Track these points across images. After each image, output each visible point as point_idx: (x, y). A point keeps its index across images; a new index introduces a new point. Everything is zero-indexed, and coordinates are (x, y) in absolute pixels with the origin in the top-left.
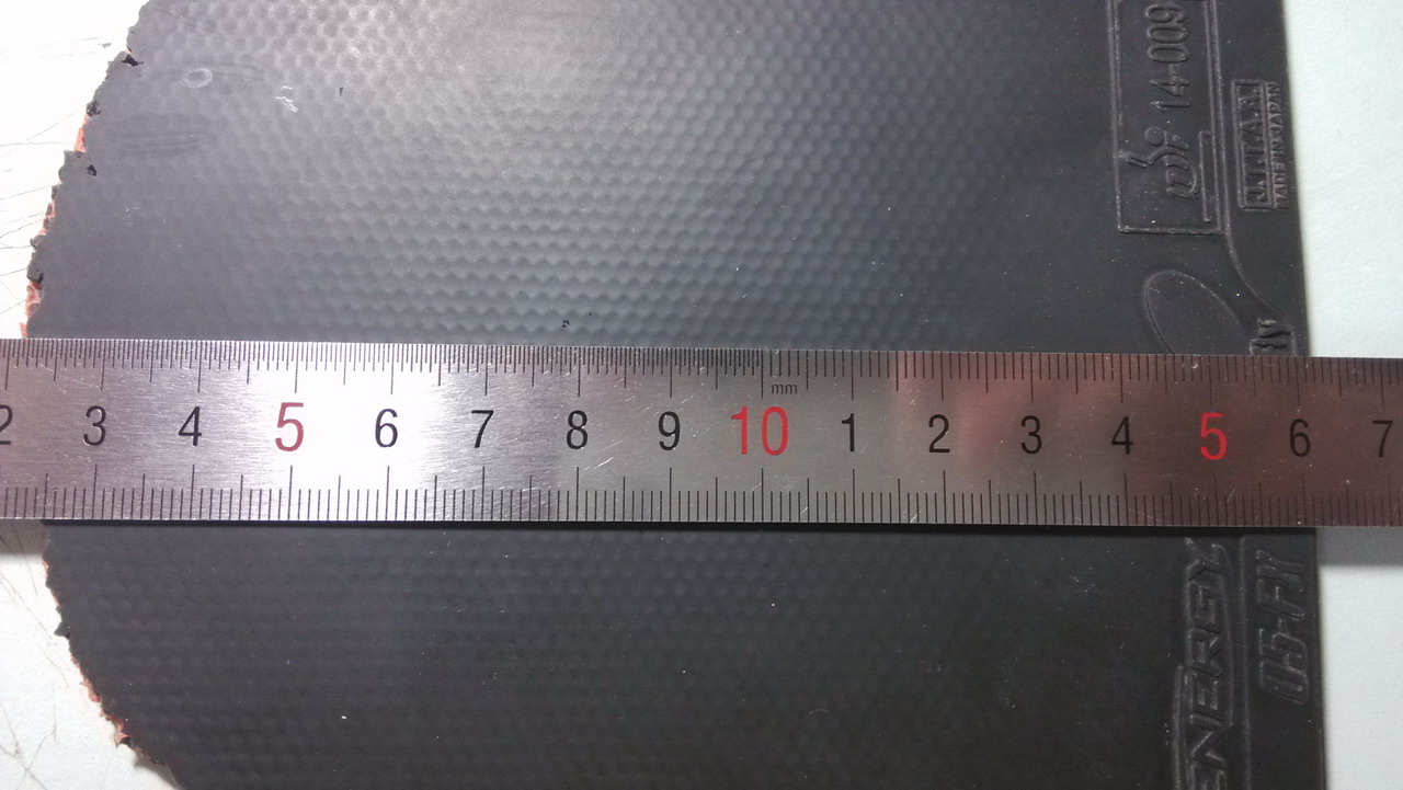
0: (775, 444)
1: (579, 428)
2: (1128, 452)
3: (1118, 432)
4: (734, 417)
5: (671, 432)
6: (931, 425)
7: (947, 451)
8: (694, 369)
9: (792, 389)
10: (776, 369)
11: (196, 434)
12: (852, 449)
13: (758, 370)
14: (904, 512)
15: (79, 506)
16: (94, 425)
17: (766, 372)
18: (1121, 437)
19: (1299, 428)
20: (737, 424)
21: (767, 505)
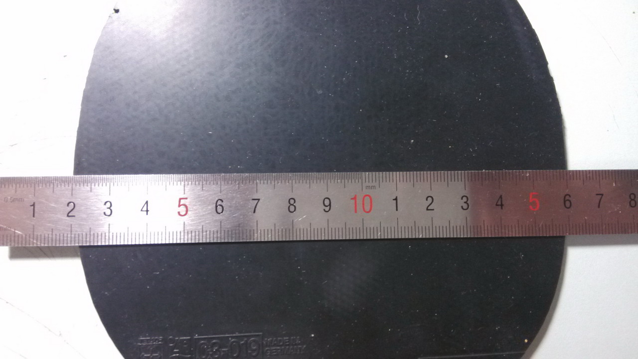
0: (367, 208)
1: (292, 205)
2: (502, 208)
3: (498, 200)
4: (352, 199)
5: (328, 205)
6: (427, 200)
7: (433, 210)
8: (336, 181)
9: (374, 187)
10: (367, 180)
11: (147, 211)
12: (397, 210)
13: (360, 181)
14: (417, 234)
15: (103, 240)
16: (108, 208)
17: (364, 181)
18: (499, 203)
19: (567, 198)
20: (353, 201)
21: (365, 232)
